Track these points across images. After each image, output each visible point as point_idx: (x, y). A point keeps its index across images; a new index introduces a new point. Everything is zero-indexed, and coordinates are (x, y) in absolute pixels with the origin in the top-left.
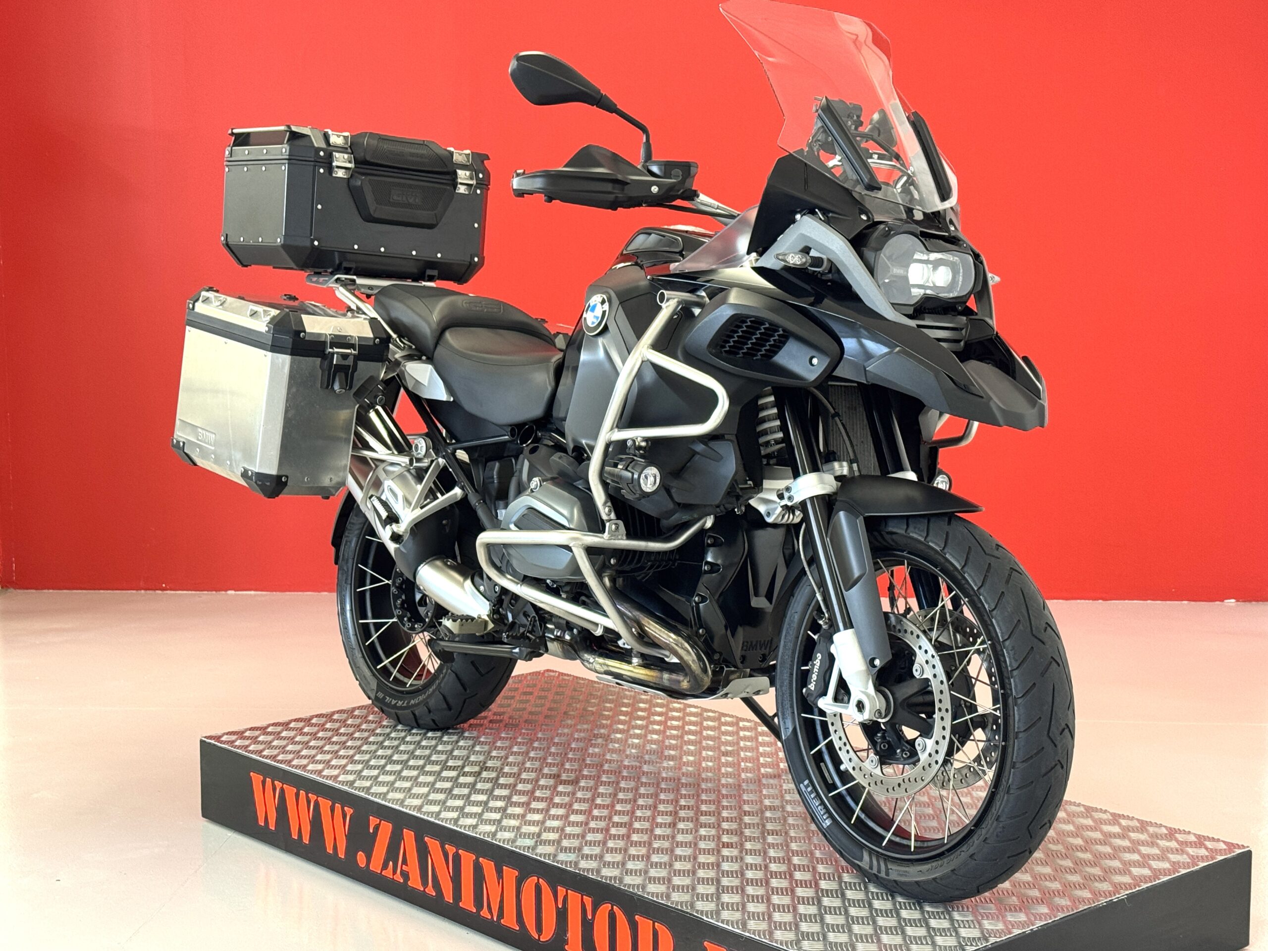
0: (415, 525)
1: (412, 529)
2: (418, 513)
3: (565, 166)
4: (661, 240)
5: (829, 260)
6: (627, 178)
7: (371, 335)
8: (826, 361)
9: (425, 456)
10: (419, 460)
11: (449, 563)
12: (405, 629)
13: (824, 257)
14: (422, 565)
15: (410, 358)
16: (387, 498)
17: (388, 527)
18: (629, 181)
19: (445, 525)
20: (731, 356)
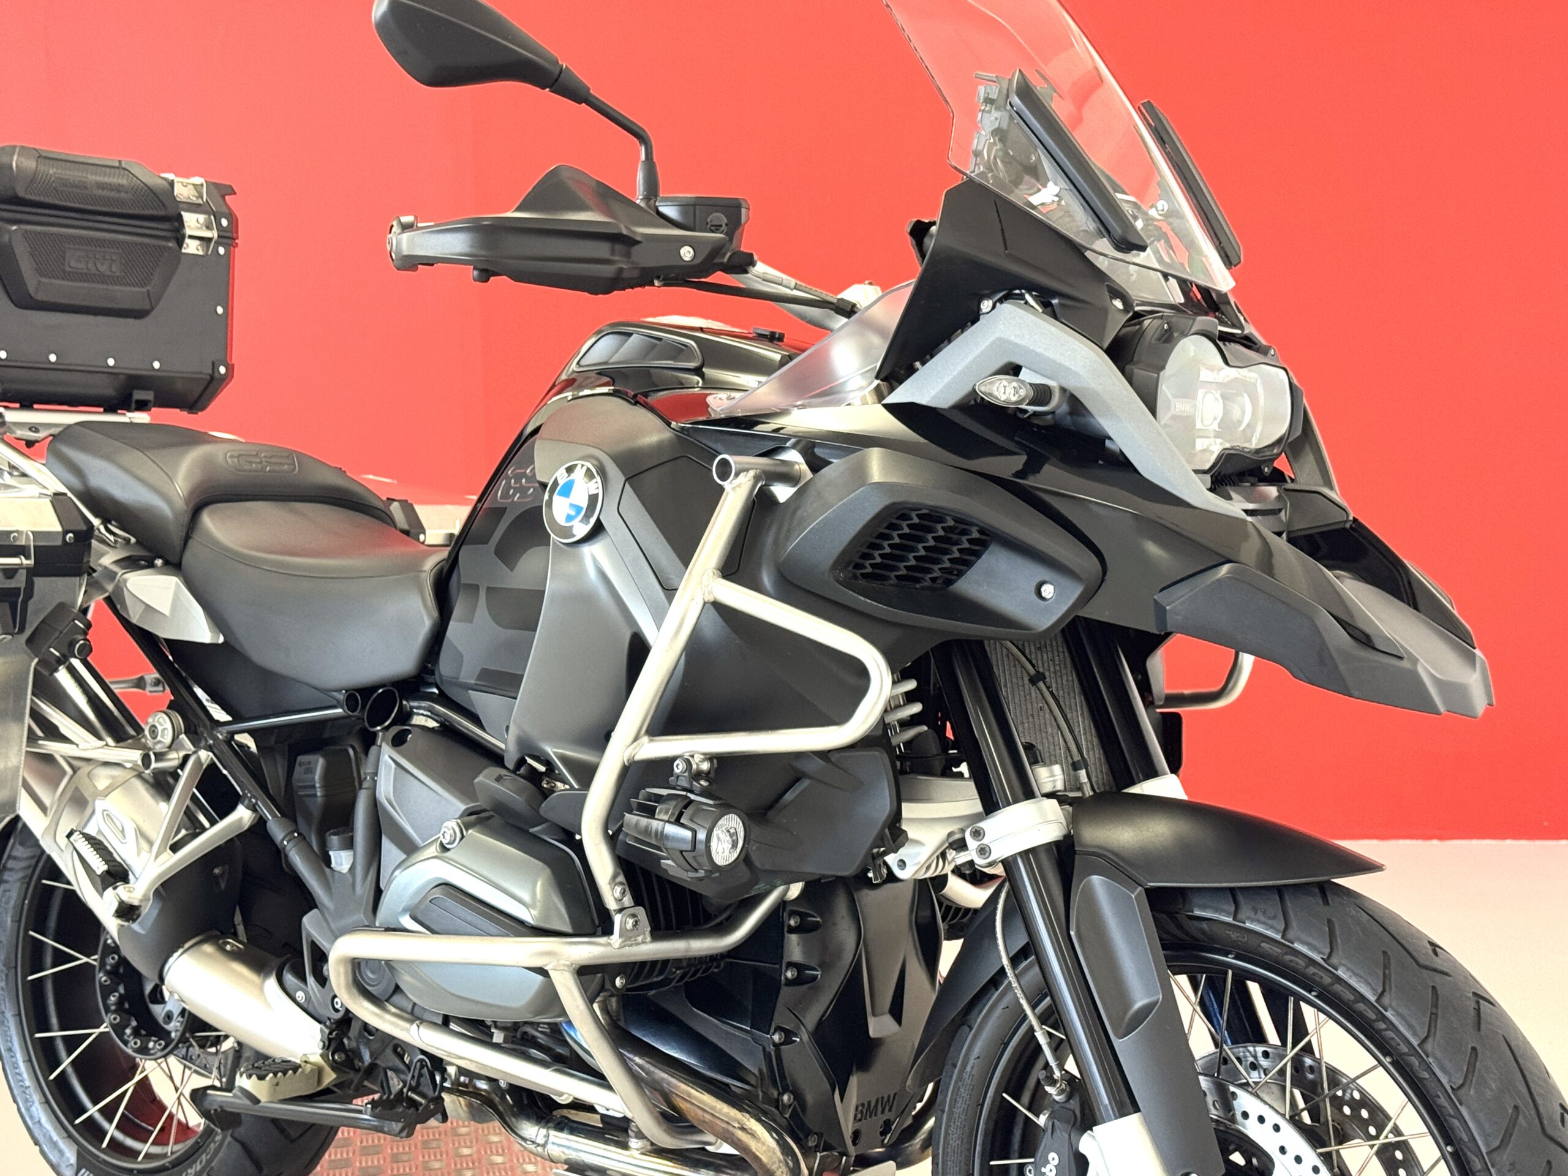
0: (162, 885)
1: (157, 893)
2: (169, 862)
3: (518, 209)
4: (654, 346)
5: (1063, 390)
6: (635, 233)
7: (58, 528)
8: (1075, 591)
9: (170, 747)
10: (160, 756)
11: (228, 948)
12: (129, 1051)
13: (1052, 383)
14: (176, 955)
15: (131, 563)
16: (100, 832)
17: (110, 891)
18: (638, 238)
19: (216, 877)
20: (875, 585)
